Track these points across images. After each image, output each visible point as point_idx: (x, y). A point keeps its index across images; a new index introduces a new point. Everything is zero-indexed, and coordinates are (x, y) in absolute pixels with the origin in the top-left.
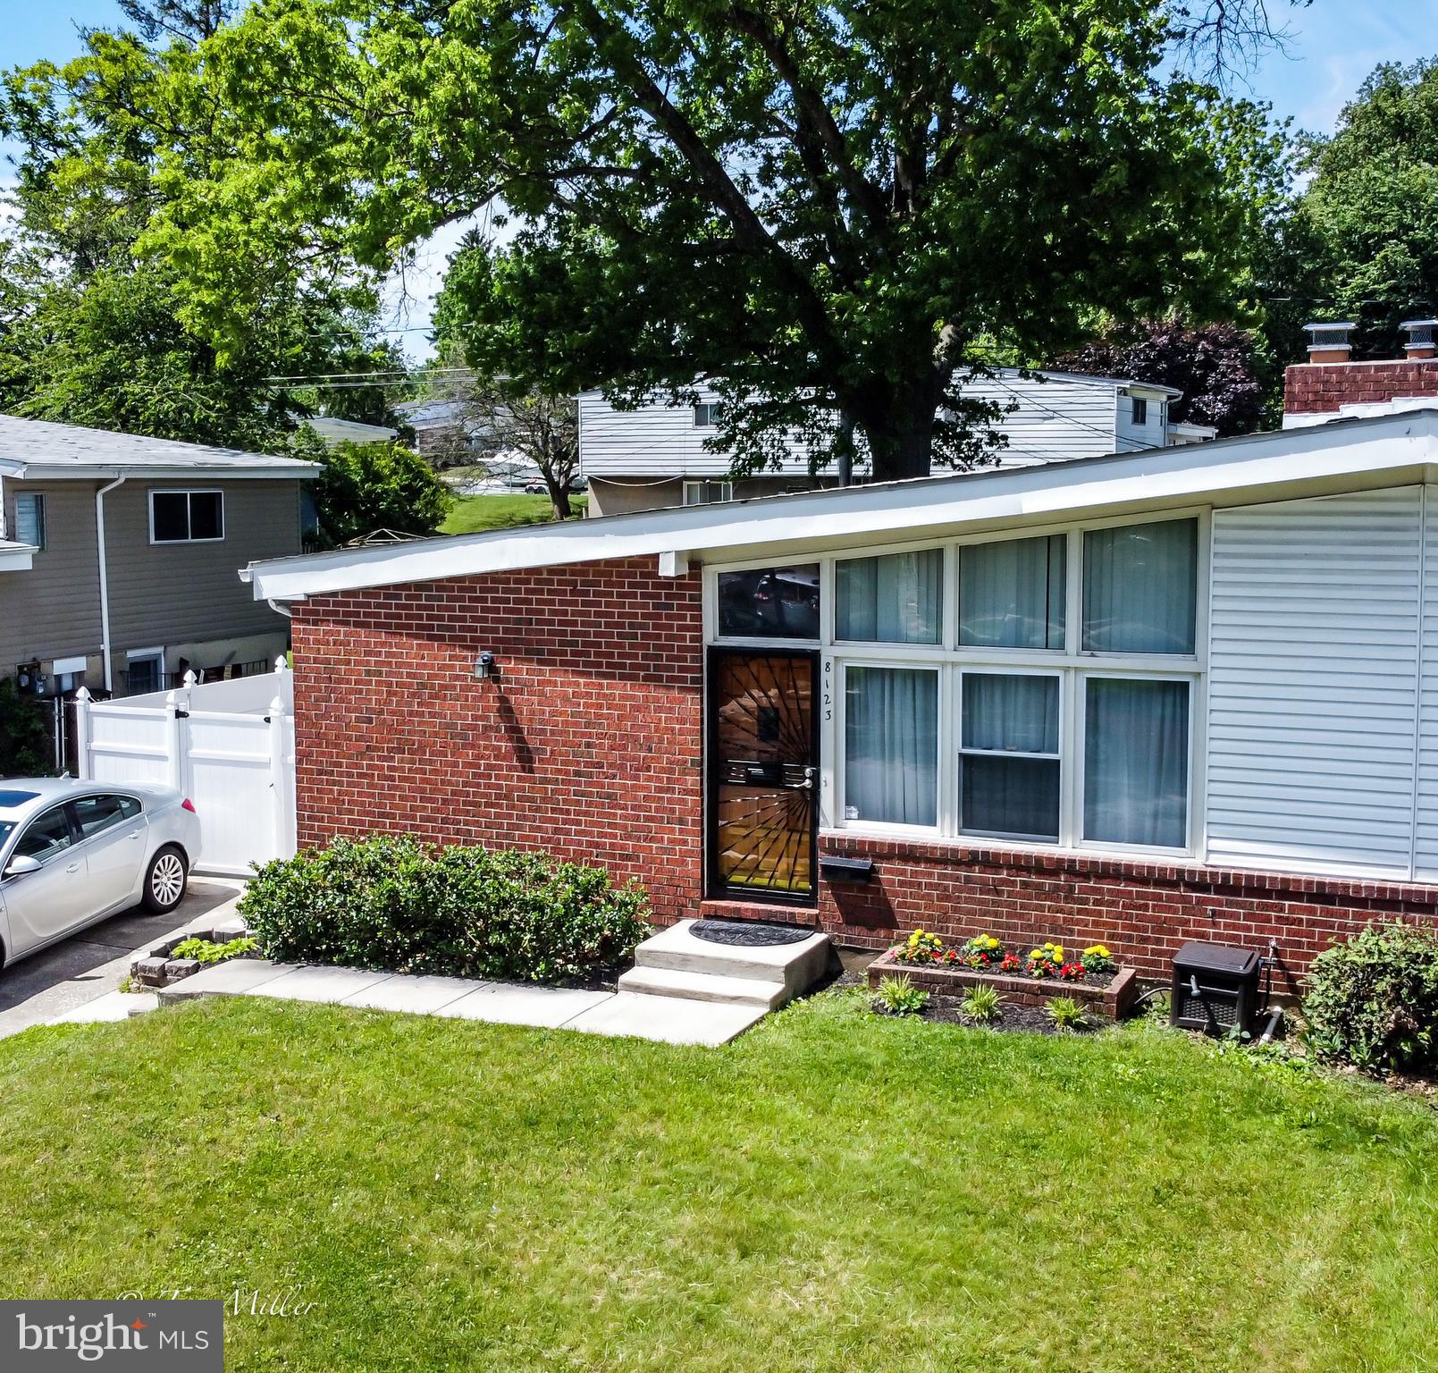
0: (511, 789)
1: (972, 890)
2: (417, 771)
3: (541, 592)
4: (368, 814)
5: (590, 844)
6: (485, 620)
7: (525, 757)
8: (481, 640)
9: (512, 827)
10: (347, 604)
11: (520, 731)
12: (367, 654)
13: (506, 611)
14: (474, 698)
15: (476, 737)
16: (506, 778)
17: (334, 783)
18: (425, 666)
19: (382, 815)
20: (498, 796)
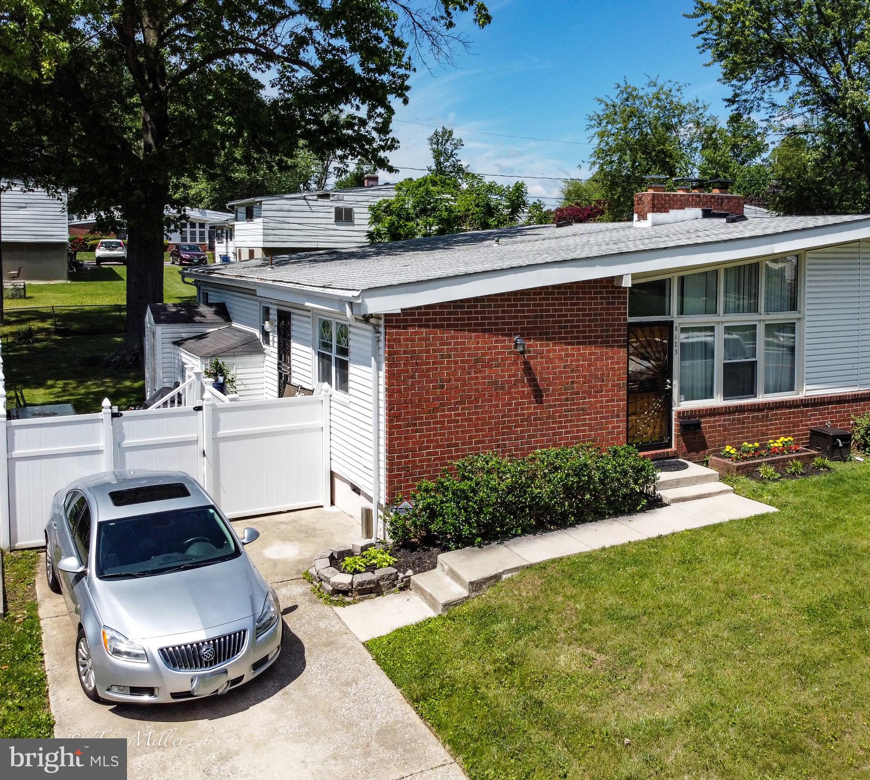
0: (530, 415)
1: (735, 424)
2: (473, 414)
3: (548, 299)
4: (441, 446)
5: (572, 438)
6: (516, 317)
7: (538, 395)
8: (514, 329)
9: (530, 437)
10: (428, 314)
11: (535, 380)
12: (441, 344)
13: (529, 311)
14: (509, 364)
15: (510, 388)
16: (528, 408)
17: (417, 431)
18: (479, 348)
19: (449, 446)
20: (523, 421)
